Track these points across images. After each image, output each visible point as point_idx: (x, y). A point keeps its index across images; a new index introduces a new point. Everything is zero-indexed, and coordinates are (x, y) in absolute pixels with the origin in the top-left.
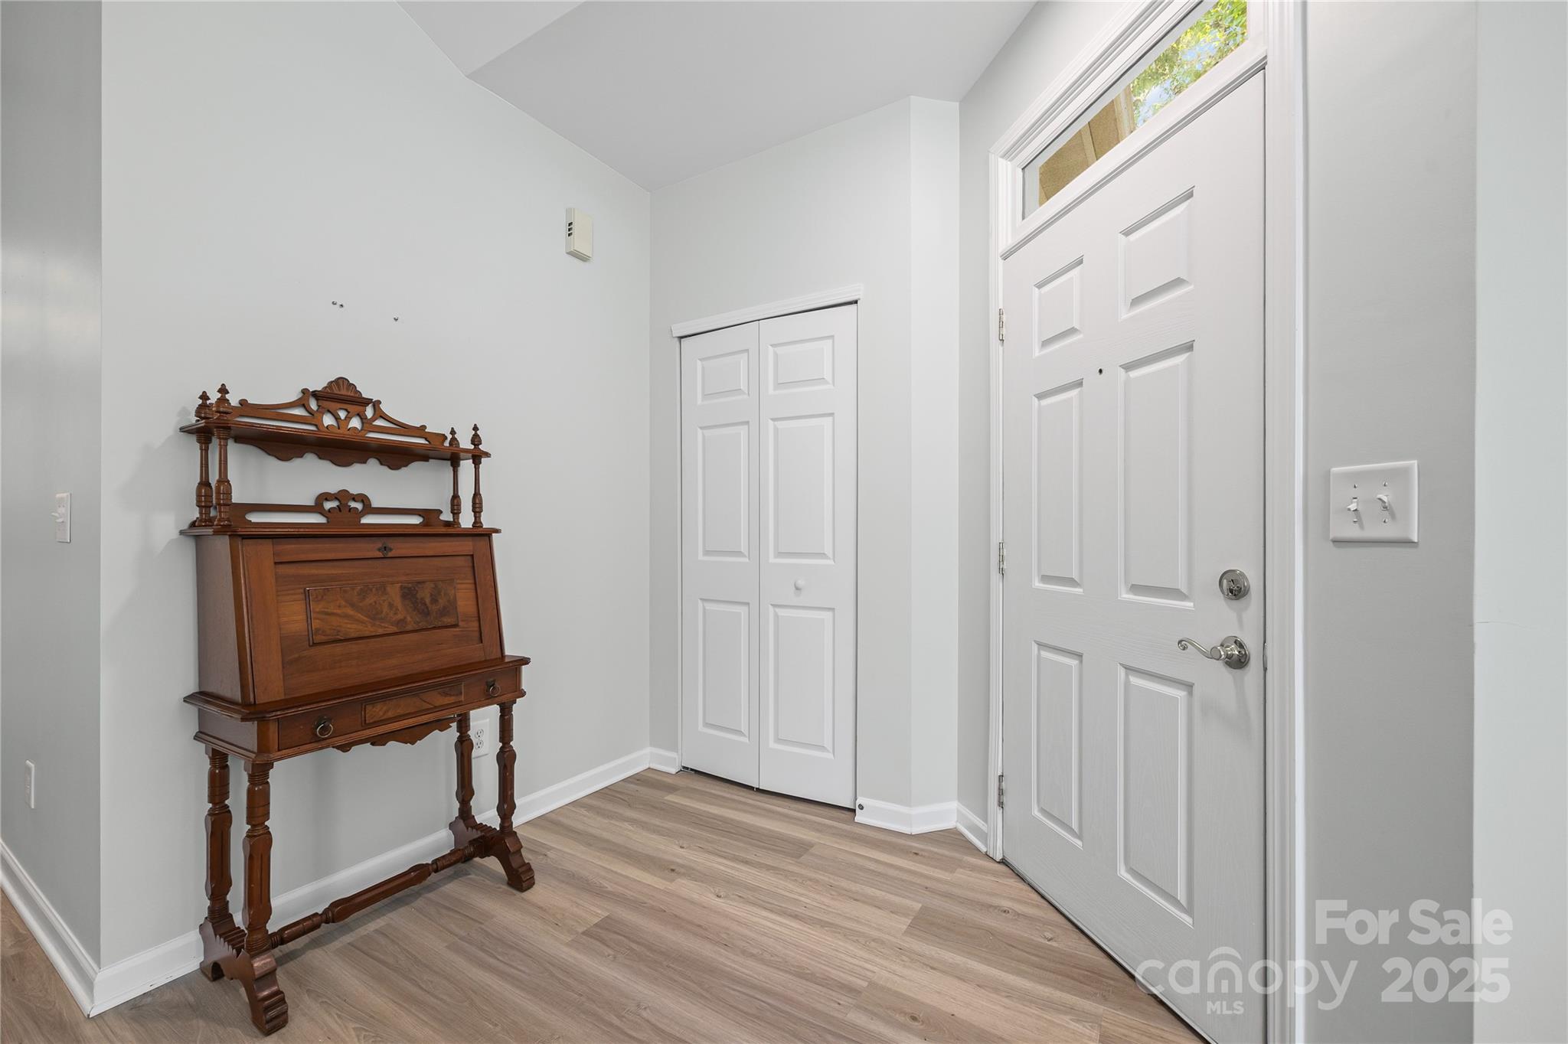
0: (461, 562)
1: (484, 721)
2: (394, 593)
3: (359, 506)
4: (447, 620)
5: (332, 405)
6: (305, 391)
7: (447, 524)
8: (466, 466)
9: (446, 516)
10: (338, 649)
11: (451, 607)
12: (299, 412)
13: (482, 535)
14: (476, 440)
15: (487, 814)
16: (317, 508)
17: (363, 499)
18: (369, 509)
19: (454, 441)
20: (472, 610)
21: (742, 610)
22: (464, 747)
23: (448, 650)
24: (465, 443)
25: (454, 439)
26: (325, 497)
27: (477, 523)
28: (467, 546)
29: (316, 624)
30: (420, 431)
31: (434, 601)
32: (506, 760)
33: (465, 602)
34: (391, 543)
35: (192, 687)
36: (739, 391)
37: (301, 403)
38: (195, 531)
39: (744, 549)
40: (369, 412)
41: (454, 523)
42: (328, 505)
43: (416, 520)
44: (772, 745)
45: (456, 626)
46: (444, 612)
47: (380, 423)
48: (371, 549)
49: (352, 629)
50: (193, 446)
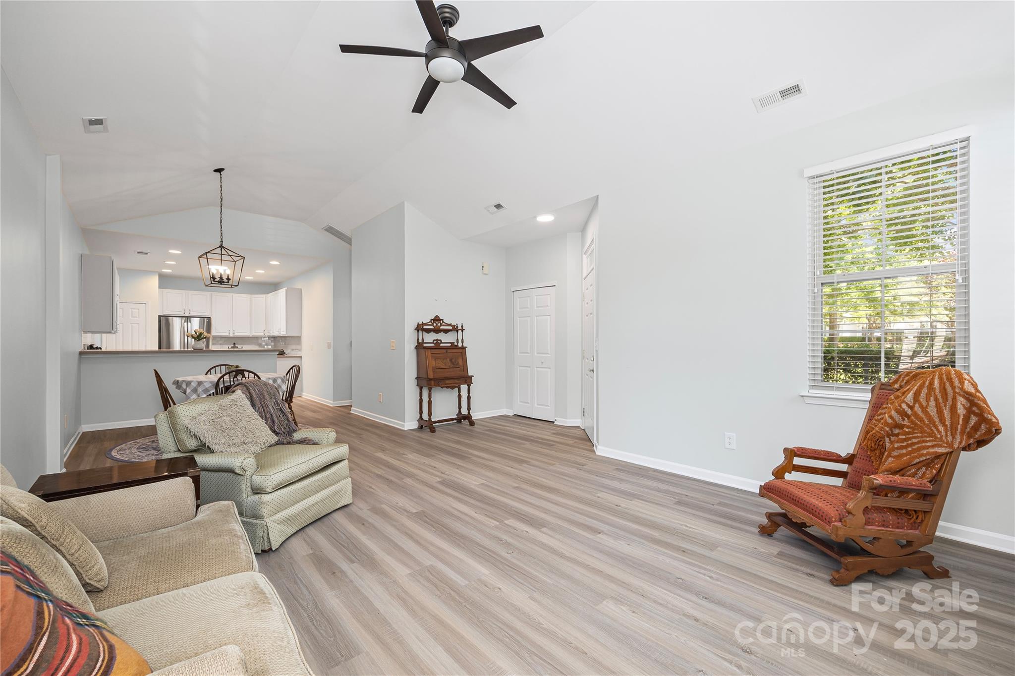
0: (460, 354)
1: (464, 388)
2: (448, 360)
3: (440, 342)
4: (458, 366)
5: (435, 321)
6: (431, 319)
7: (456, 346)
8: (460, 332)
9: (456, 344)
10: (440, 370)
11: (458, 364)
12: (430, 323)
13: (464, 348)
14: (462, 327)
15: (464, 411)
16: (433, 343)
17: (440, 340)
18: (442, 343)
19: (457, 327)
20: (462, 364)
21: (529, 369)
22: (460, 397)
23: (457, 373)
24: (460, 327)
25: (457, 326)
26: (434, 340)
27: (462, 345)
28: (460, 351)
29: (437, 365)
30: (450, 325)
31: (455, 362)
32: (469, 398)
33: (461, 363)
34: (448, 350)
35: (416, 376)
36: (528, 308)
37: (430, 322)
38: (417, 347)
39: (529, 352)
40: (441, 322)
41: (457, 346)
42: (435, 342)
43: (450, 345)
44: (536, 406)
45: (459, 368)
46: (457, 365)
47: (443, 324)
48: (444, 351)
49: (442, 367)
50: (416, 331)
